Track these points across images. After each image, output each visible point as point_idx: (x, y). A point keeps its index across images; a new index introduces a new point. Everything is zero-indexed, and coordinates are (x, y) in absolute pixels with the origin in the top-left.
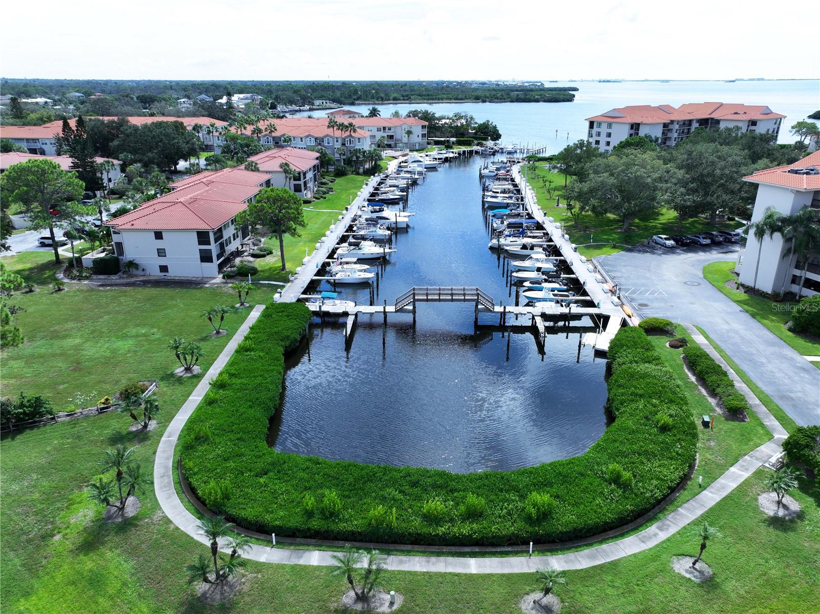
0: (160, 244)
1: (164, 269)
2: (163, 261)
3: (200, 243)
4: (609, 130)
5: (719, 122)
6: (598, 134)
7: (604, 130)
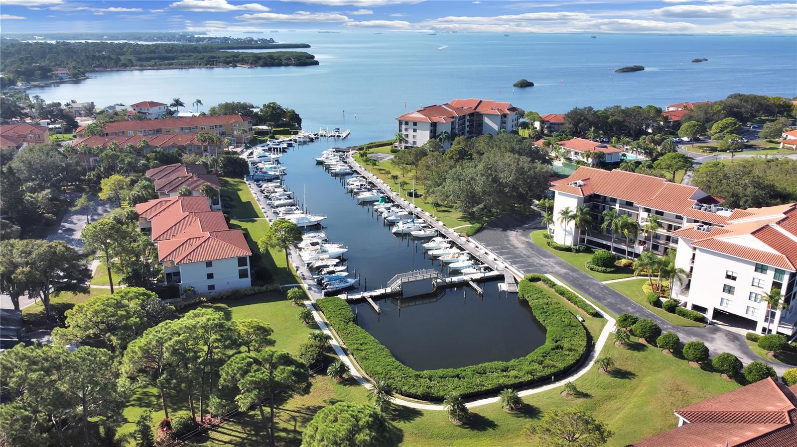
0: (210, 270)
1: (211, 287)
2: (211, 282)
3: (239, 266)
4: (415, 127)
5: (481, 116)
6: (407, 130)
7: (411, 127)
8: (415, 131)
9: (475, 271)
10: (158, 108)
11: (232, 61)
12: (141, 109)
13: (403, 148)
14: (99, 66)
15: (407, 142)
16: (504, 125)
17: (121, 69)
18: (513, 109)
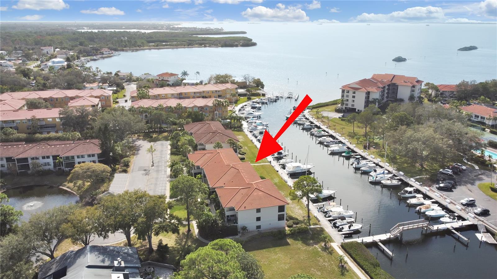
0: (258, 215)
1: (259, 227)
2: (259, 223)
3: (279, 212)
4: (354, 95)
5: (397, 86)
6: (347, 96)
7: (351, 94)
8: (354, 97)
9: (451, 220)
10: (174, 77)
11: (203, 43)
12: (164, 78)
13: (344, 109)
14: (125, 47)
15: (347, 105)
16: (413, 93)
17: (138, 48)
18: (418, 81)
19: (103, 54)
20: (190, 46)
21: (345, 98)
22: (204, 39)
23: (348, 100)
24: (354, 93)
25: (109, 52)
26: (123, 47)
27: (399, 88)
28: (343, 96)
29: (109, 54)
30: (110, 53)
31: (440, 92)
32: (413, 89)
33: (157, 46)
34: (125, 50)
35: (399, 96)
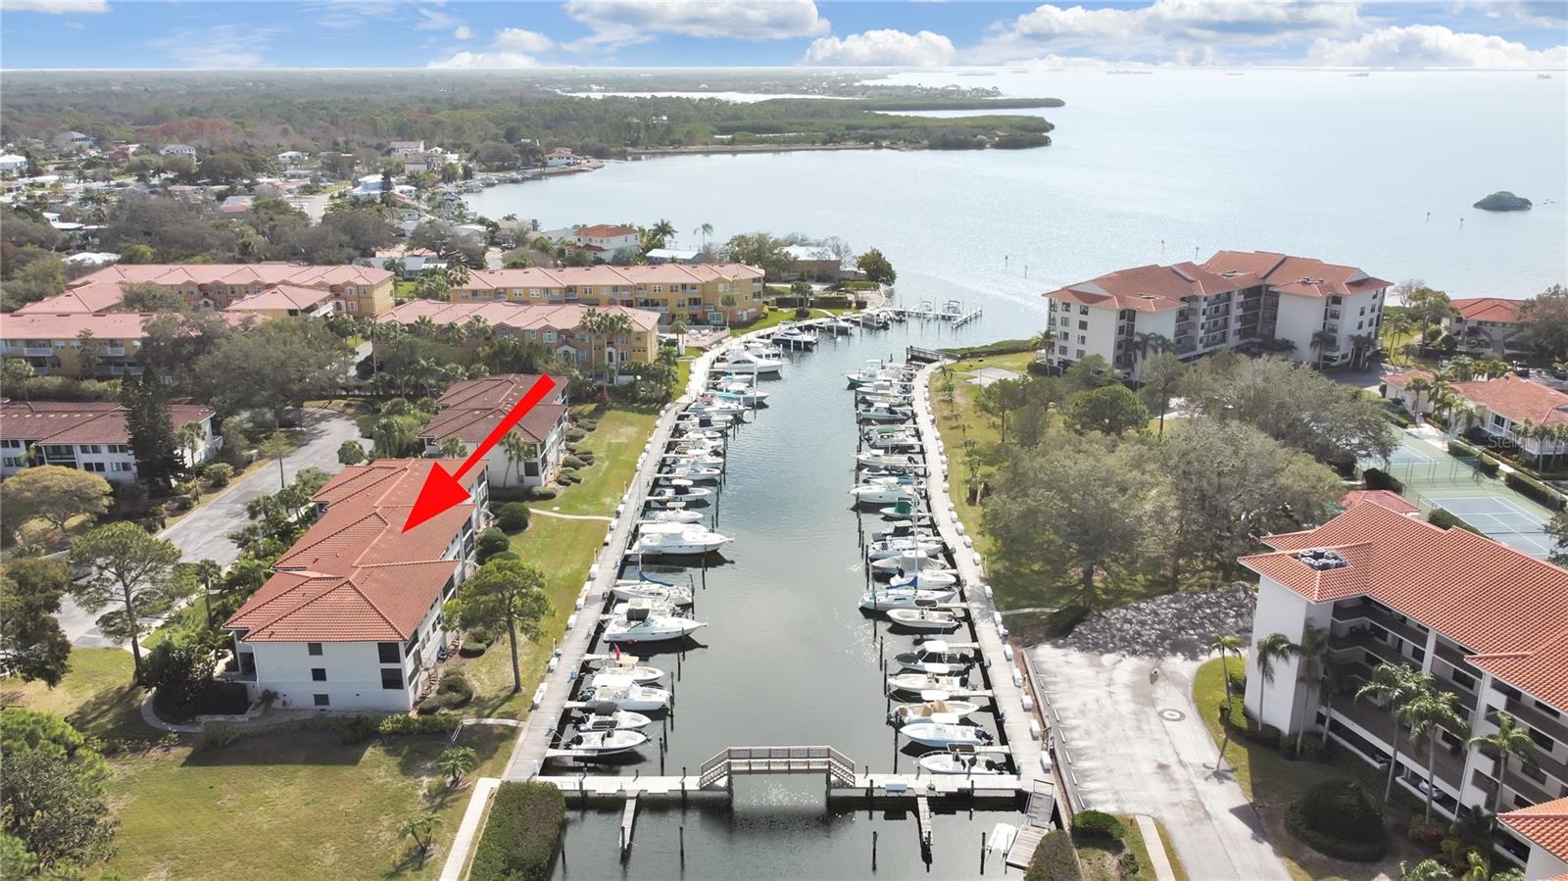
0: (317, 662)
1: (321, 699)
2: (320, 688)
3: (383, 660)
4: (1084, 318)
5: (1276, 295)
6: (1065, 322)
7: (1075, 316)
8: (1083, 325)
10: (623, 237)
12: (591, 240)
13: (1055, 364)
14: (634, 144)
15: (1063, 350)
16: (1334, 321)
17: (670, 149)
18: (1363, 283)
19: (545, 165)
20: (830, 146)
21: (1059, 329)
22: (897, 125)
23: (1066, 336)
24: (1084, 312)
25: (568, 158)
26: (626, 145)
27: (1283, 303)
28: (1052, 321)
29: (568, 164)
30: (571, 161)
31: (1469, 324)
32: (1336, 307)
33: (732, 142)
34: (631, 154)
35: (1282, 331)
